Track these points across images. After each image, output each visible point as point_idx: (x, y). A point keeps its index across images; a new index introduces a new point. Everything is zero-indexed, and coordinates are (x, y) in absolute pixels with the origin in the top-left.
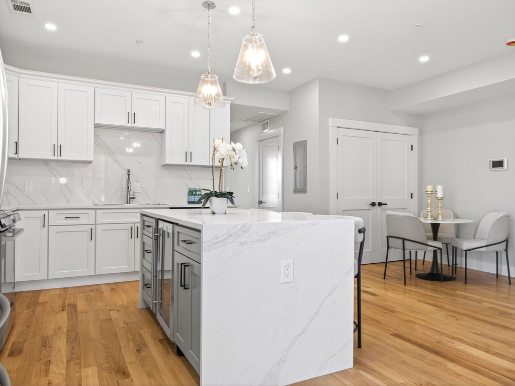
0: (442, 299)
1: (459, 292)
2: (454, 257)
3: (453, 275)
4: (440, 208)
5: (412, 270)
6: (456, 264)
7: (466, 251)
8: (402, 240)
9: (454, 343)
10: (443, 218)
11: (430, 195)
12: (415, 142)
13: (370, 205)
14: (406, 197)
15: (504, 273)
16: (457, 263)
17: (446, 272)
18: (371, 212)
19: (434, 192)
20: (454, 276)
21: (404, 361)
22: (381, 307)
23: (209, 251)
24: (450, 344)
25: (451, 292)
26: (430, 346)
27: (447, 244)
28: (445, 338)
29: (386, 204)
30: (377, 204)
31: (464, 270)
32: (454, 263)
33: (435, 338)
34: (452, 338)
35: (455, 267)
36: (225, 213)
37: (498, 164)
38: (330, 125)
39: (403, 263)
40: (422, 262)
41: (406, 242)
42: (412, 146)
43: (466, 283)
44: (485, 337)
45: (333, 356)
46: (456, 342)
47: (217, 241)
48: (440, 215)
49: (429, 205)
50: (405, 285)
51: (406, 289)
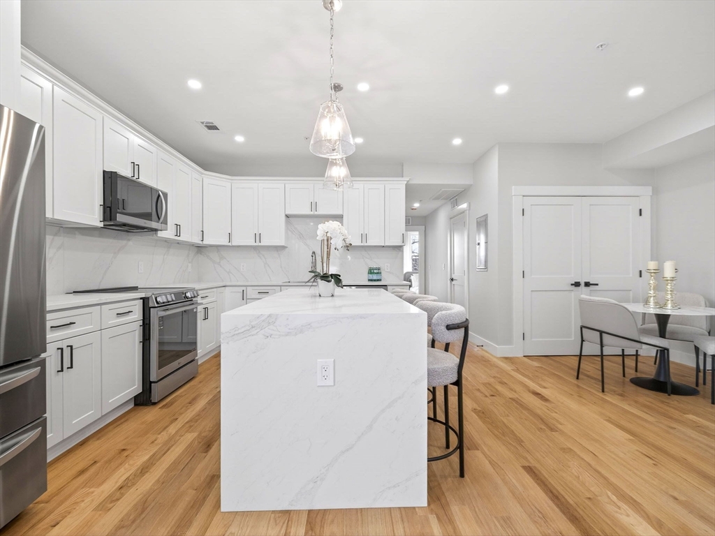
0: (651, 423)
1: (691, 417)
4: (669, 293)
7: (713, 356)
8: (598, 333)
9: (619, 508)
10: (675, 306)
11: (653, 274)
12: (646, 206)
13: (572, 284)
14: (631, 276)
18: (573, 293)
19: (659, 270)
21: (509, 518)
22: (542, 419)
23: (228, 343)
24: (610, 508)
25: (676, 414)
26: (571, 502)
28: (609, 493)
29: (597, 285)
30: (583, 284)
33: (592, 489)
34: (623, 497)
36: (333, 296)
38: (513, 195)
39: (621, 358)
40: (654, 360)
41: (604, 334)
42: (641, 210)
43: (712, 403)
44: (691, 512)
45: (394, 487)
46: (624, 506)
47: (236, 332)
48: (669, 302)
49: (652, 288)
50: (603, 391)
51: (603, 400)
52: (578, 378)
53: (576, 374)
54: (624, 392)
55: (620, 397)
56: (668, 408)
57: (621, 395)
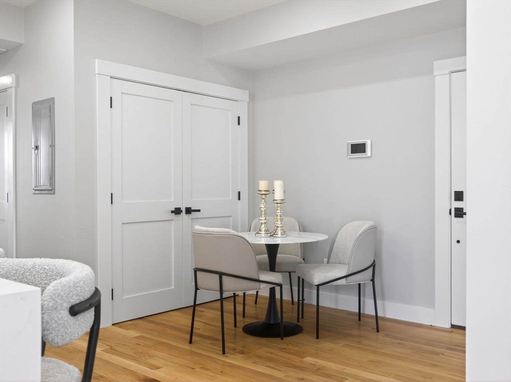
1: (309, 360)
2: (301, 289)
3: (298, 321)
4: (279, 218)
5: (238, 318)
6: (303, 300)
7: (318, 286)
8: (217, 275)
10: (284, 233)
11: (263, 197)
12: (243, 111)
13: (172, 212)
14: (231, 198)
15: (369, 310)
16: (304, 298)
17: (289, 316)
18: (173, 223)
19: (270, 192)
20: (300, 324)
25: (297, 360)
27: (290, 273)
29: (199, 211)
30: (184, 211)
31: (315, 310)
32: (301, 299)
35: (301, 305)
37: (358, 148)
38: (97, 73)
41: (224, 278)
42: (239, 118)
43: (317, 338)
48: (279, 229)
49: (263, 213)
50: (224, 353)
51: (224, 364)
52: (191, 342)
53: (188, 337)
54: (243, 347)
55: (241, 355)
56: (288, 356)
57: (242, 352)
